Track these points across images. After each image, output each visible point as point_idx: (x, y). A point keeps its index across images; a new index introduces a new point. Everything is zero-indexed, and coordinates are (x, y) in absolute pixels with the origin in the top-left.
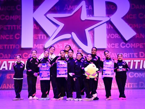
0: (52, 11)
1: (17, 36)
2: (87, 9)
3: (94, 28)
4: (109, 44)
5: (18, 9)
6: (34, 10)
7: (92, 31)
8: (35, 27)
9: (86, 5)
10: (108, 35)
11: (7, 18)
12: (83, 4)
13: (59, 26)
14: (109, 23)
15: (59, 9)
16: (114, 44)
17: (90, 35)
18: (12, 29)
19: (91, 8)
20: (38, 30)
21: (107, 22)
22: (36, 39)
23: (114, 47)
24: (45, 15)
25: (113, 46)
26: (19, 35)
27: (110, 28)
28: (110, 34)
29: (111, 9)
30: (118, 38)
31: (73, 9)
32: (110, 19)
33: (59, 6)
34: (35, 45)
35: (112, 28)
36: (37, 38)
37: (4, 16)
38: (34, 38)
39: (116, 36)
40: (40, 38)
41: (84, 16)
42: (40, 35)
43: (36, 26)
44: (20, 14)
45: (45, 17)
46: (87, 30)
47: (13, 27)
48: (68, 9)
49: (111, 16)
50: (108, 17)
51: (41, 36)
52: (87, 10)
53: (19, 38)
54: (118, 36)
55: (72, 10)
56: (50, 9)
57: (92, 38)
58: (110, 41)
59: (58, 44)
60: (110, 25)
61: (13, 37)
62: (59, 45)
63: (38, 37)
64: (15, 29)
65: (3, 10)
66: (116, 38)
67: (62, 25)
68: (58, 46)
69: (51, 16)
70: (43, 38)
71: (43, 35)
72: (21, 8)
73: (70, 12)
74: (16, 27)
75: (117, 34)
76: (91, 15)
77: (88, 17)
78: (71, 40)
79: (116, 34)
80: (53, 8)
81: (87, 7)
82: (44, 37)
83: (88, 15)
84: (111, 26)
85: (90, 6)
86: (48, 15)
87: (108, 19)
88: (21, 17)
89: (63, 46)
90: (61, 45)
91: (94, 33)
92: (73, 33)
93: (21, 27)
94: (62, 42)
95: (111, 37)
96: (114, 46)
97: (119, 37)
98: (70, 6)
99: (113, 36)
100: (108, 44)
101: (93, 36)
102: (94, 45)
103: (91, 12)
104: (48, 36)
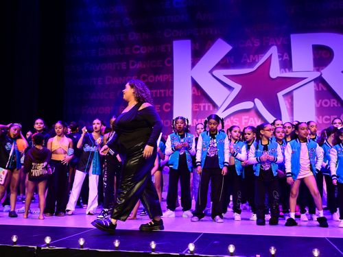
0: (222, 65)
1: (167, 107)
2: (281, 59)
3: (292, 91)
4: (321, 117)
5: (166, 64)
6: (193, 65)
7: (290, 96)
8: (194, 91)
9: (278, 52)
10: (318, 101)
11: (151, 79)
12: (273, 51)
13: (234, 88)
14: (320, 81)
15: (232, 62)
16: (328, 117)
17: (287, 102)
18: (158, 96)
19: (287, 58)
20: (200, 96)
21: (315, 80)
22: (196, 111)
23: (328, 122)
24: (211, 72)
25: (326, 120)
26: (169, 104)
27: (320, 89)
28: (320, 101)
29: (322, 57)
30: (336, 106)
31: (257, 60)
32: (321, 74)
33: (233, 57)
34: (195, 120)
35: (325, 89)
36: (198, 110)
37: (146, 75)
38: (192, 109)
39: (333, 103)
40: (202, 109)
41: (275, 72)
42: (202, 105)
43: (196, 90)
44: (171, 71)
45: (210, 75)
46: (280, 95)
47: (160, 93)
48: (248, 61)
49: (322, 69)
50: (318, 70)
51: (204, 105)
52: (280, 61)
53: (169, 110)
54: (335, 104)
55: (254, 62)
56: (219, 63)
57: (289, 107)
58: (321, 111)
59: (232, 118)
60: (320, 85)
61: (161, 108)
62: (234, 121)
63: (199, 107)
64: (163, 95)
65: (144, 66)
66: (332, 106)
67: (238, 88)
68: (232, 122)
69: (220, 73)
70: (207, 109)
71: (207, 104)
72: (172, 62)
73: (251, 65)
74: (165, 93)
75: (335, 100)
76: (287, 70)
77: (283, 72)
78: (253, 112)
79: (332, 100)
80: (222, 60)
81: (279, 57)
82: (209, 107)
83: (283, 70)
84: (323, 87)
85: (285, 54)
86: (216, 73)
87: (317, 74)
88: (173, 76)
89: (240, 121)
90: (237, 119)
91: (292, 98)
92: (257, 101)
93: (172, 93)
94: (239, 115)
95: (324, 105)
96: (330, 120)
97: (337, 104)
98: (251, 56)
99: (326, 103)
100: (318, 117)
101: (291, 105)
102: (293, 119)
103: (287, 64)
104: (215, 106)
